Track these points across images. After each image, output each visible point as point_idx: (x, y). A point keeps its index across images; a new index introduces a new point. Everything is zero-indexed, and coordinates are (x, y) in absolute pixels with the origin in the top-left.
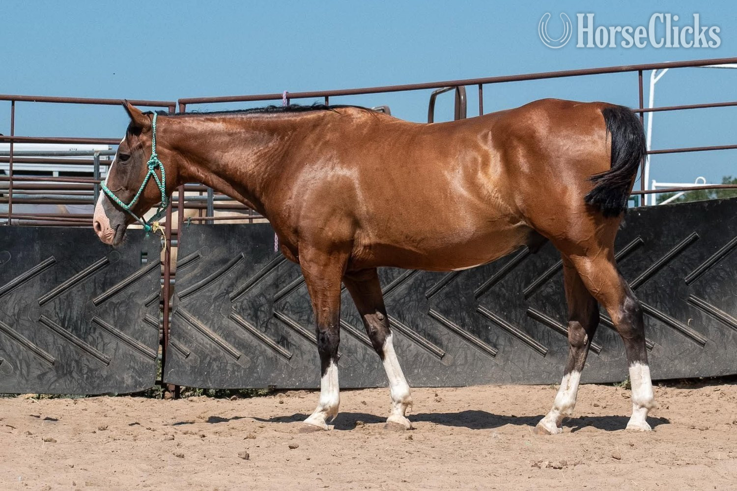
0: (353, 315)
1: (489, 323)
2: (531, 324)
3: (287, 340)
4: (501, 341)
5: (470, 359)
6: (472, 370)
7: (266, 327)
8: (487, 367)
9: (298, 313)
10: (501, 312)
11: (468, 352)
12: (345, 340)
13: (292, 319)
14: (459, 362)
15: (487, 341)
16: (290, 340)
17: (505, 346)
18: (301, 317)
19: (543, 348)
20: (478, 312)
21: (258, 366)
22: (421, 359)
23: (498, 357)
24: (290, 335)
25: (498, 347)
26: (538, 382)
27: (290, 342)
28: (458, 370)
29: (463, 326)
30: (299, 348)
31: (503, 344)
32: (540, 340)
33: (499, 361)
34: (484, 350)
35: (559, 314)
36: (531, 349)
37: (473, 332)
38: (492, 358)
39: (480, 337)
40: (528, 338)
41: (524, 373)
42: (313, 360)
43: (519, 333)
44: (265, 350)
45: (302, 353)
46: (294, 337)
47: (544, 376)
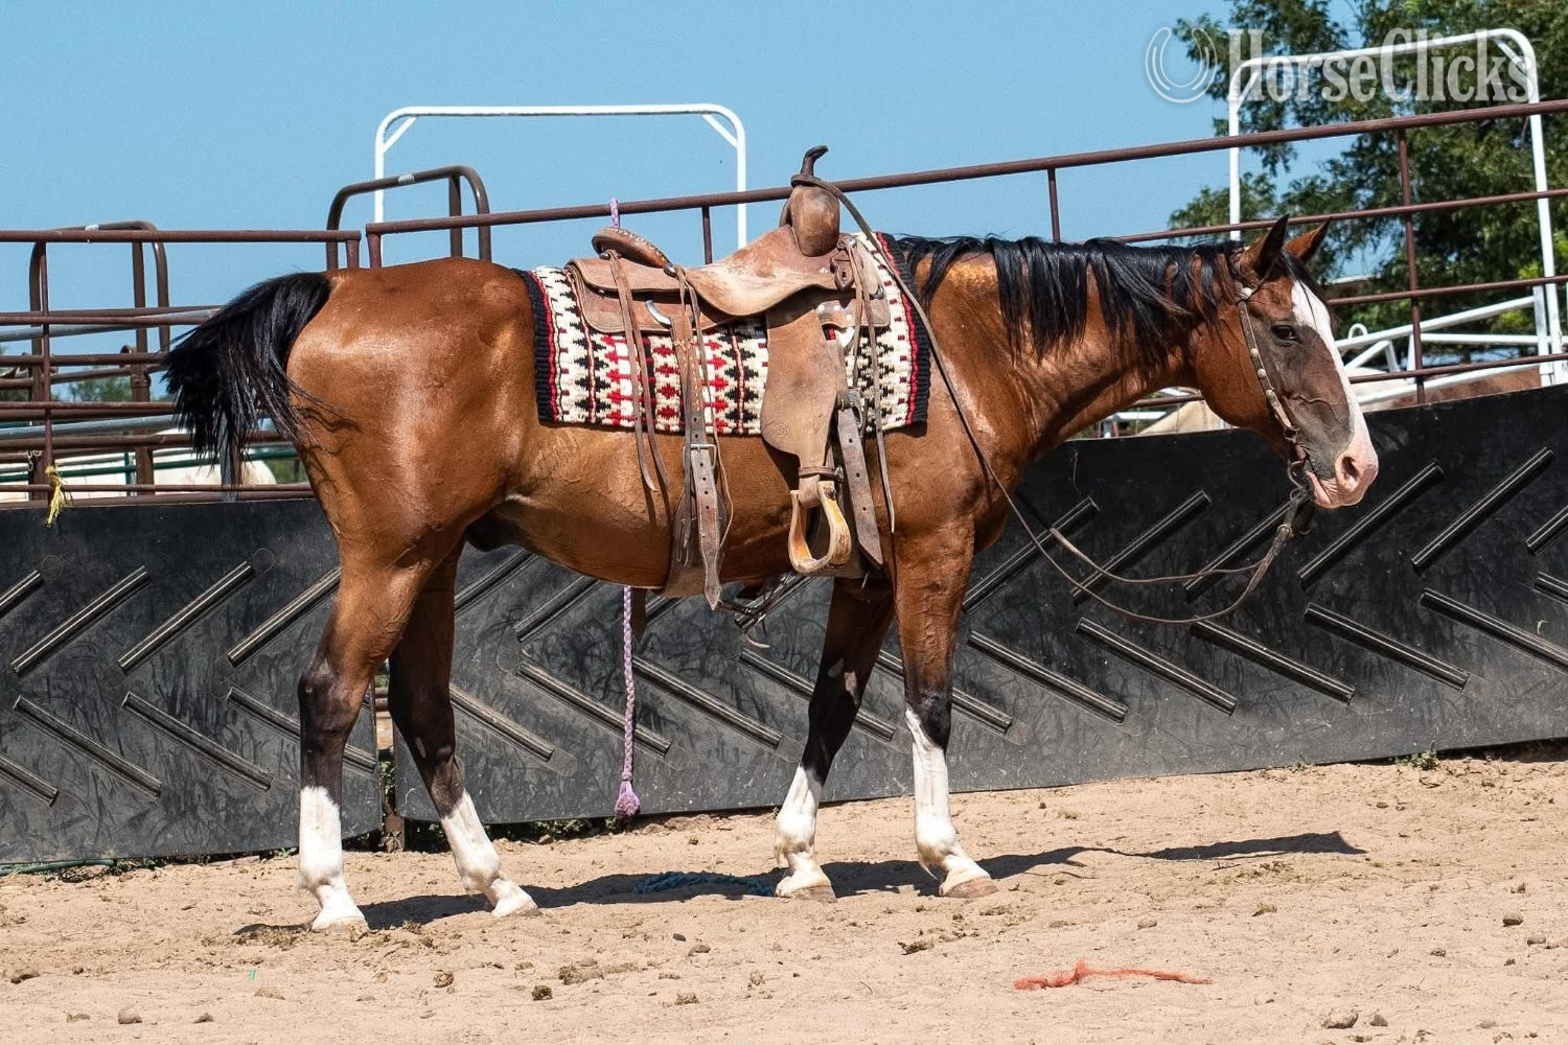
0: (800, 653)
1: (1105, 653)
2: (1199, 650)
3: (655, 714)
4: (1134, 688)
5: (1068, 729)
6: (1077, 751)
7: (607, 689)
8: (1108, 742)
9: (676, 656)
10: (1131, 629)
11: (1063, 714)
12: (787, 706)
13: (664, 669)
14: (1045, 736)
15: (1103, 689)
16: (661, 712)
17: (1142, 698)
18: (687, 662)
19: (1225, 697)
20: (1081, 631)
21: (594, 770)
22: (961, 735)
23: (1130, 720)
24: (662, 703)
25: (1128, 700)
26: (1225, 766)
27: (663, 718)
28: (1046, 751)
29: (1047, 663)
30: (683, 727)
31: (1139, 694)
32: (1218, 681)
33: (1132, 728)
34: (1098, 709)
35: (1261, 626)
36: (1197, 701)
37: (1070, 673)
38: (1116, 725)
39: (1085, 683)
40: (1191, 679)
41: (1190, 750)
42: (717, 750)
43: (1171, 668)
44: (607, 737)
45: (693, 738)
46: (671, 706)
47: (1236, 752)
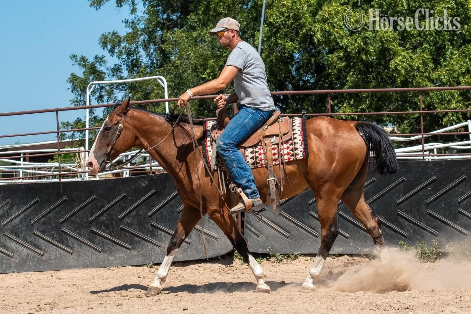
1: (68, 237)
2: (92, 236)
4: (75, 246)
5: (58, 256)
6: (60, 262)
8: (68, 259)
10: (75, 231)
11: (57, 252)
14: (52, 258)
15: (67, 246)
17: (78, 248)
19: (99, 248)
20: (62, 231)
22: (30, 257)
23: (74, 254)
25: (74, 249)
26: (99, 266)
28: (52, 262)
29: (53, 239)
32: (97, 244)
33: (74, 256)
34: (66, 251)
35: (109, 230)
36: (92, 250)
37: (59, 242)
38: (70, 255)
39: (63, 244)
40: (90, 244)
41: (90, 262)
43: (85, 241)
47: (101, 263)
